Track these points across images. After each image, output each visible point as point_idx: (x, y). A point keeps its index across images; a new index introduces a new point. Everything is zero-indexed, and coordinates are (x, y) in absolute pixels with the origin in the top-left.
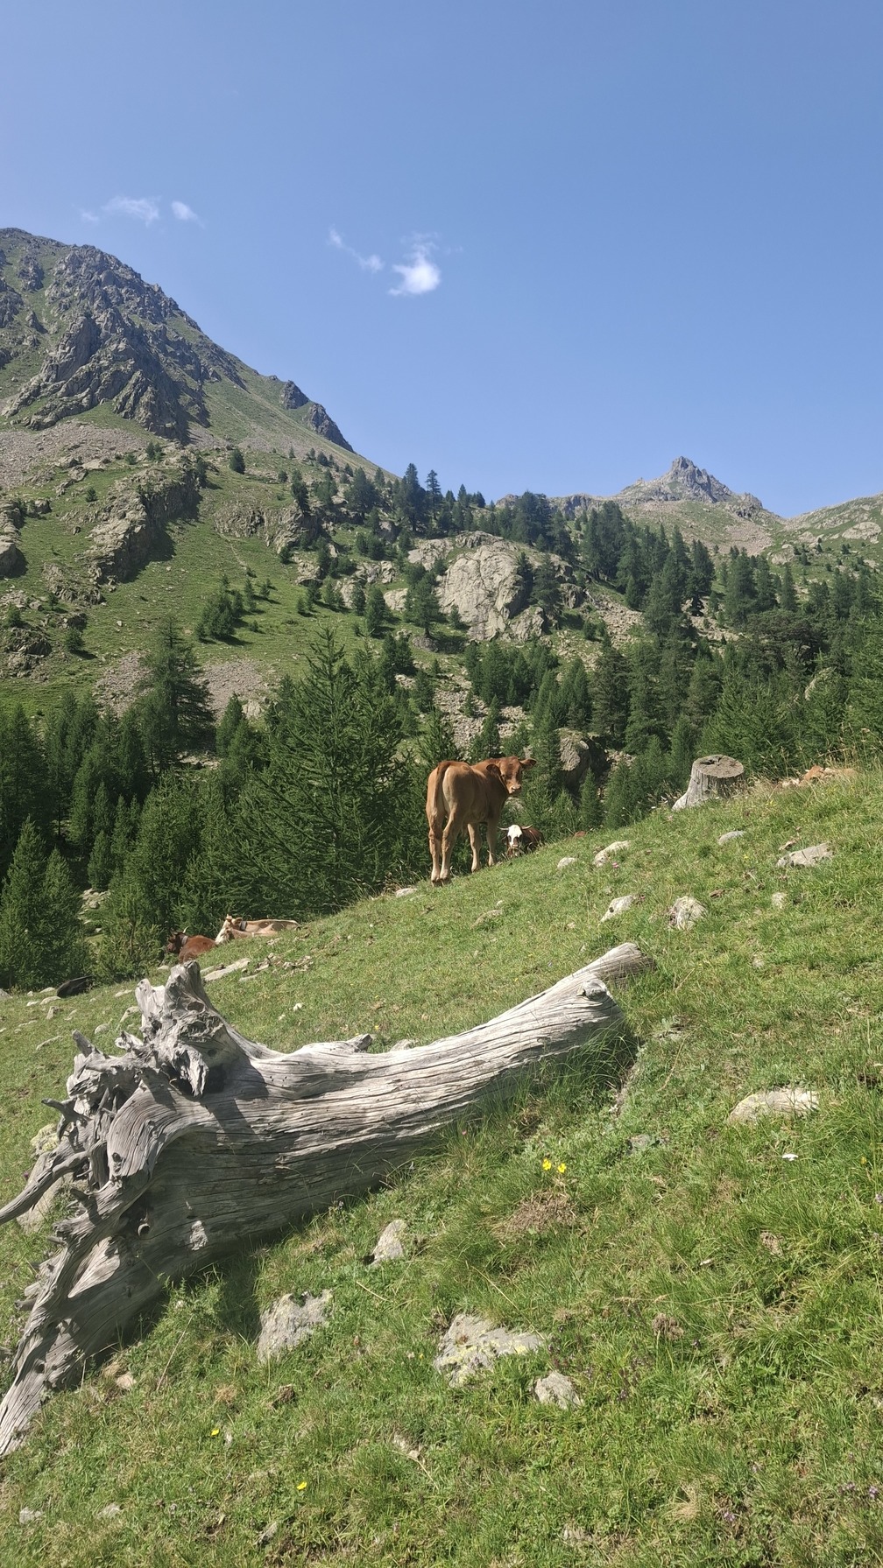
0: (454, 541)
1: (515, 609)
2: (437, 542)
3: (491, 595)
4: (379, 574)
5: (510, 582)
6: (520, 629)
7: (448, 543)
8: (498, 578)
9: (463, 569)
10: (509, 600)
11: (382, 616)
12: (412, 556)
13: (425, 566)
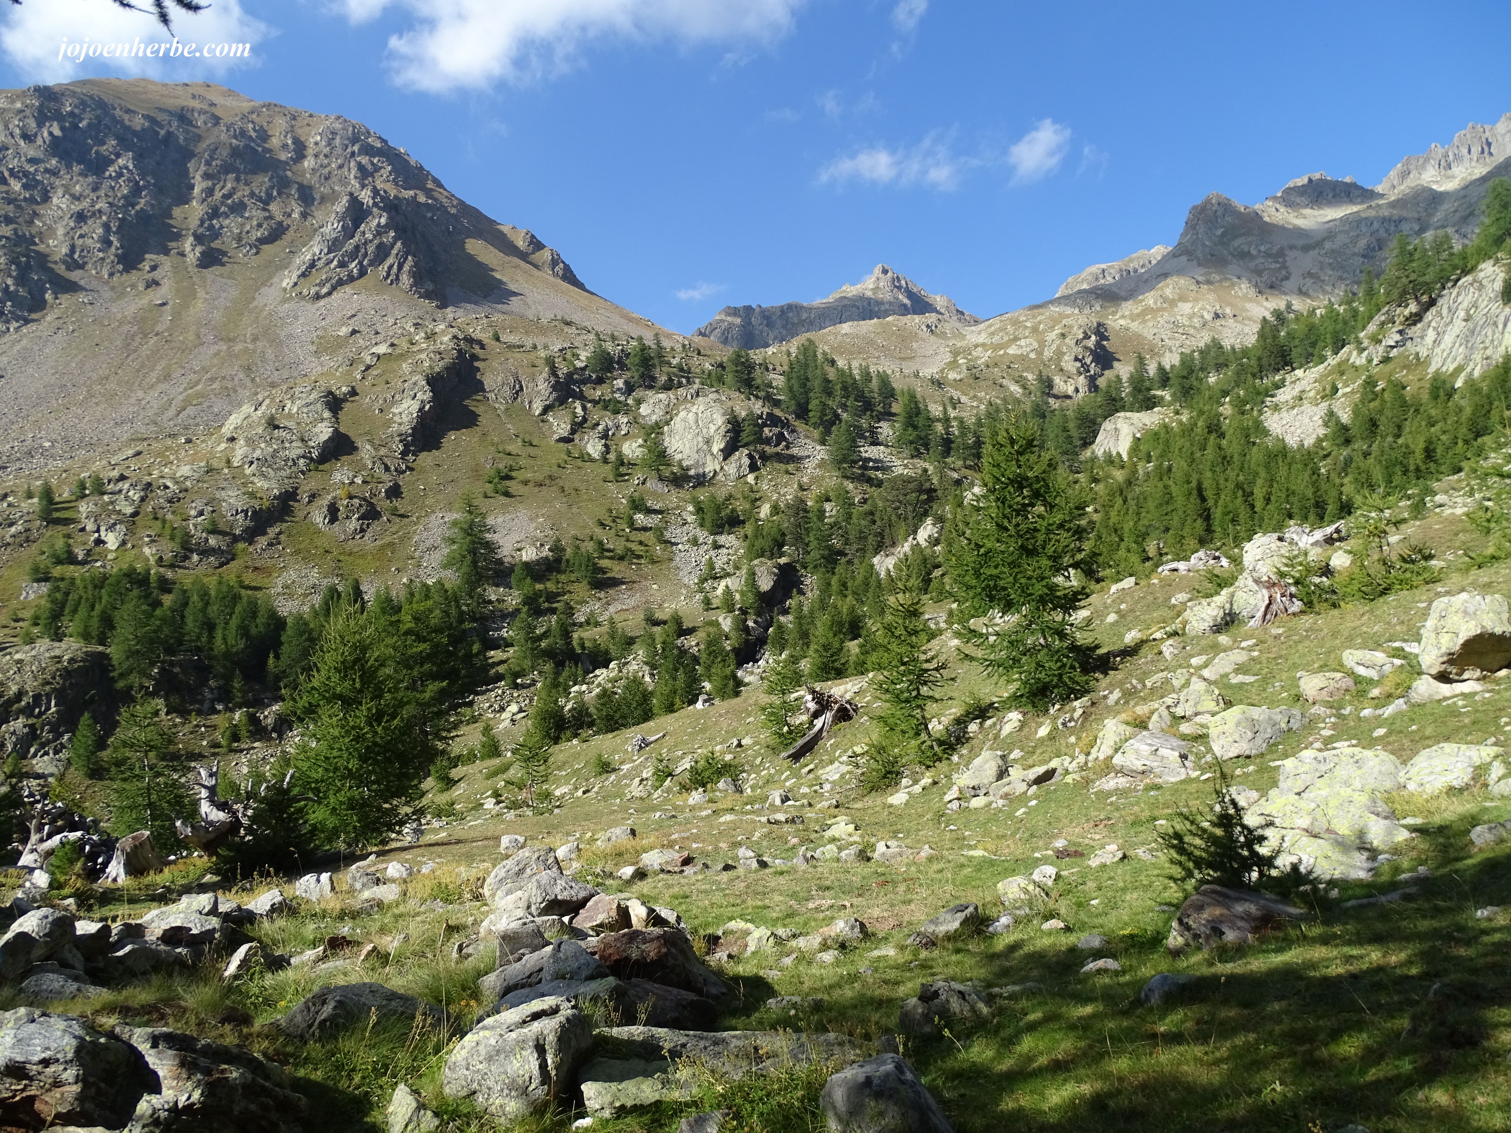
0: (677, 394)
1: (728, 452)
2: (664, 395)
3: (708, 442)
4: (618, 427)
5: (723, 430)
6: (731, 468)
7: (672, 396)
8: (713, 428)
9: (684, 420)
10: (722, 446)
11: (622, 464)
12: (644, 409)
13: (654, 418)
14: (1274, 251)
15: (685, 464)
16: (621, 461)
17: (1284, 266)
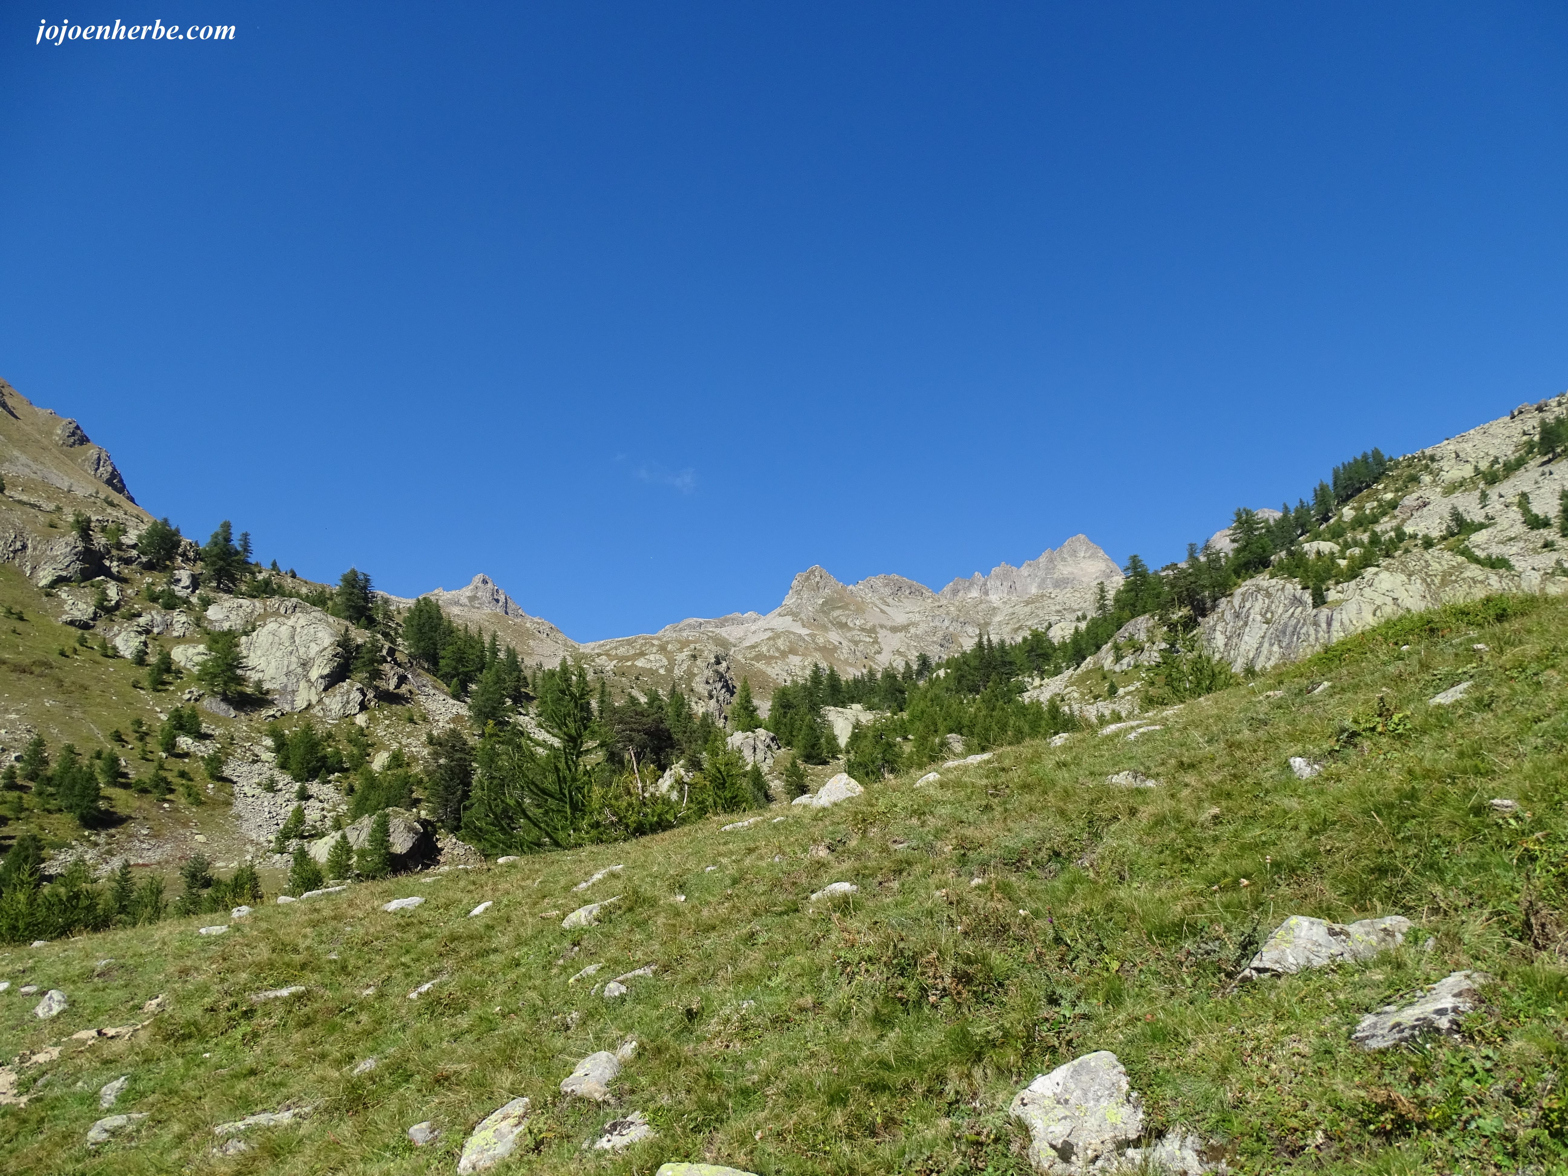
0: (265, 604)
1: (334, 679)
2: (246, 602)
3: (305, 664)
4: (169, 625)
5: (329, 653)
6: (334, 703)
7: (257, 604)
9: (274, 633)
11: (168, 670)
12: (212, 613)
13: (226, 626)
14: (868, 627)
15: (266, 686)
16: (167, 666)
17: (876, 642)
